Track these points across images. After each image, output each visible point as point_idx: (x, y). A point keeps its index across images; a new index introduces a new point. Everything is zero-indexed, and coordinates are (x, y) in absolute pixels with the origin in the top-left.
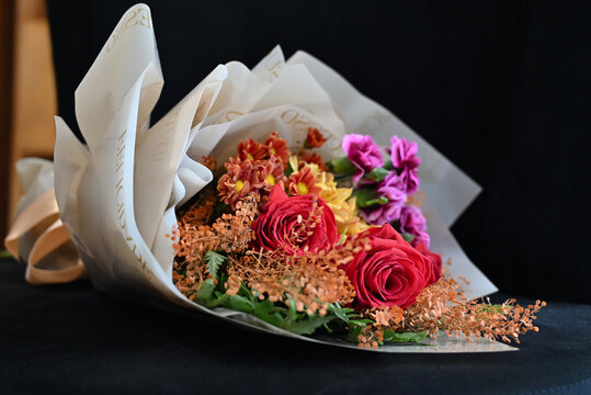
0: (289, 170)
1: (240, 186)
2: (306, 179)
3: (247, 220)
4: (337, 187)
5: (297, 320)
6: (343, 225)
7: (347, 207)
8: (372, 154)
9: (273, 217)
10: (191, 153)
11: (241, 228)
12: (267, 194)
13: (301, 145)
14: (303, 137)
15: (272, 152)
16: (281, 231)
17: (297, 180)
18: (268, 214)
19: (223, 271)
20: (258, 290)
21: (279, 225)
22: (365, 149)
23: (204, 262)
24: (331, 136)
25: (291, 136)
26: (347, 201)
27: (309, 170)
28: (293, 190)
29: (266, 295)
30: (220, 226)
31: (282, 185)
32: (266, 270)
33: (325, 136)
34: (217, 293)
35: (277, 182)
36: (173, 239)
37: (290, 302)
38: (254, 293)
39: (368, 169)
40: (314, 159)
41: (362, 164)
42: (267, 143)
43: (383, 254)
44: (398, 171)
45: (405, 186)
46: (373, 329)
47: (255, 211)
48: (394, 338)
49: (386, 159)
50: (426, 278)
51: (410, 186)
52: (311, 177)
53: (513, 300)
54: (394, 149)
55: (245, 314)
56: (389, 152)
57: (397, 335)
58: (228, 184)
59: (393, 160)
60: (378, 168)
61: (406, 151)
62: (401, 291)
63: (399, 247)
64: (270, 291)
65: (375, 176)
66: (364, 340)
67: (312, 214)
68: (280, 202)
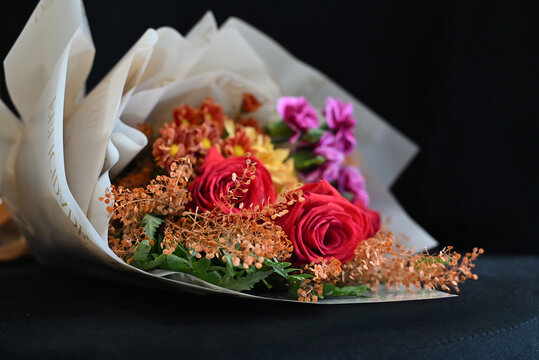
0: (225, 134)
1: (175, 149)
2: (242, 142)
3: (182, 181)
4: (275, 148)
5: (235, 278)
6: (279, 187)
7: (284, 167)
8: (308, 115)
9: (209, 179)
10: (125, 119)
11: (176, 189)
12: (203, 156)
13: (237, 109)
14: (238, 102)
15: (208, 118)
16: (217, 191)
17: (233, 143)
18: (204, 176)
19: (159, 233)
20: (195, 249)
21: (215, 185)
22: (300, 109)
23: (141, 224)
24: (267, 101)
25: (225, 101)
26: (285, 162)
27: (244, 134)
28: (230, 153)
29: (203, 253)
30: (154, 188)
31: (218, 147)
32: (202, 231)
33: (260, 99)
34: (154, 255)
35: (213, 145)
36: (107, 202)
37: (227, 258)
38: (191, 252)
39: (304, 130)
40: (251, 123)
41: (297, 125)
42: (202, 108)
43: (320, 210)
44: (334, 132)
45: (341, 146)
46: (313, 283)
47: (191, 172)
48: (335, 292)
49: (322, 120)
50: (364, 232)
51: (347, 146)
52: (247, 140)
53: (450, 248)
54: (328, 109)
55: (182, 274)
56: (324, 114)
57: (337, 289)
58: (163, 148)
59: (329, 121)
60: (314, 128)
61: (341, 111)
62: (340, 246)
63: (336, 202)
64: (207, 249)
65: (311, 137)
66: (304, 294)
67: (246, 171)
68: (216, 163)
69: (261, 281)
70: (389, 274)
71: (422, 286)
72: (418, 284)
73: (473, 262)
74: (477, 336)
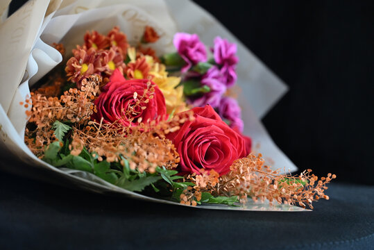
0: (127, 59)
1: (85, 68)
2: (142, 68)
3: (91, 95)
4: (168, 76)
5: (130, 180)
6: (171, 109)
7: (175, 92)
8: (199, 50)
9: (113, 95)
10: (44, 38)
11: (85, 101)
12: (108, 76)
13: (139, 40)
14: (140, 33)
15: (114, 44)
16: (118, 107)
17: (134, 67)
18: (108, 93)
19: (68, 137)
20: (97, 152)
21: (117, 103)
22: (192, 44)
23: (52, 129)
24: (164, 34)
25: (129, 31)
26: (176, 88)
27: (144, 60)
28: (131, 75)
29: (104, 158)
30: (67, 98)
31: (121, 70)
32: (104, 138)
33: (159, 33)
34: (62, 155)
35: (117, 67)
36: (26, 106)
37: (125, 162)
38: (94, 155)
39: (194, 63)
40: (149, 52)
41: (189, 57)
42: (110, 36)
43: (204, 130)
44: (220, 67)
45: (225, 79)
46: (193, 191)
47: (97, 88)
48: (211, 200)
49: (210, 56)
50: (239, 152)
51: (229, 80)
52: (146, 66)
53: (310, 171)
54: (216, 48)
55: (85, 173)
56: (213, 51)
57: (212, 197)
58: (75, 65)
59: (216, 57)
60: (203, 62)
61: (227, 50)
62: (218, 162)
63: (217, 125)
64: (108, 153)
65: (200, 69)
66: (185, 198)
67: (146, 91)
68: (119, 83)
69: (150, 185)
70: (256, 190)
71: (283, 202)
72: (280, 199)
73: (327, 185)
74: (325, 244)
